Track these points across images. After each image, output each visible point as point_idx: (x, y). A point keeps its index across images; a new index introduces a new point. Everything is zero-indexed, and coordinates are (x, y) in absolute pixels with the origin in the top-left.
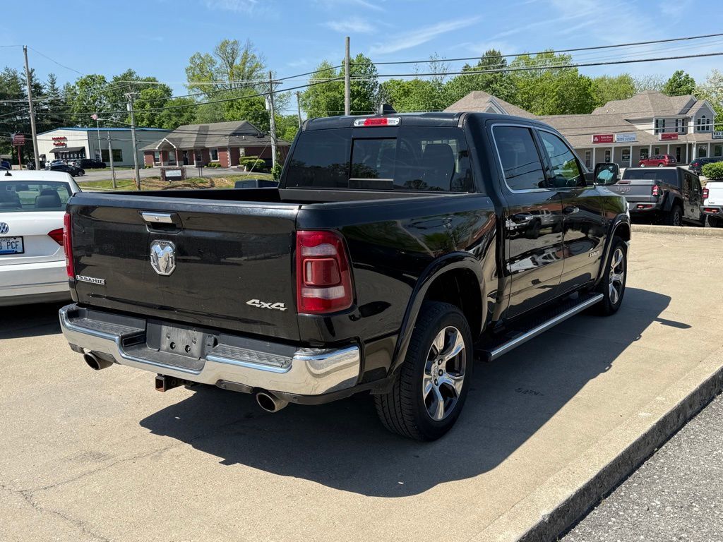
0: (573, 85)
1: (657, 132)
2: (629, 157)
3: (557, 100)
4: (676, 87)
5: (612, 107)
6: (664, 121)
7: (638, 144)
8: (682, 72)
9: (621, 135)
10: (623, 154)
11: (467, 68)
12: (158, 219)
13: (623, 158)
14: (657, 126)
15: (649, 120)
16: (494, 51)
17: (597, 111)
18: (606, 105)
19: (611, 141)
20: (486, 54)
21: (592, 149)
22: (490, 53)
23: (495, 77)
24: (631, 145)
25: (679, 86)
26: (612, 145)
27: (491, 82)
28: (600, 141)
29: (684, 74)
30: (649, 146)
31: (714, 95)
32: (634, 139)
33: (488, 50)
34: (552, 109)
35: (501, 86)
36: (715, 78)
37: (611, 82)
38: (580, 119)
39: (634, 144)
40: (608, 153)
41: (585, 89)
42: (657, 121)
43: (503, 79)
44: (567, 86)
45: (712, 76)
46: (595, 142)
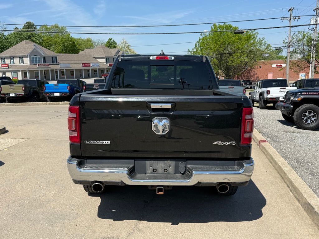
0: (69, 41)
1: (106, 63)
2: (97, 73)
3: (62, 47)
4: (110, 45)
5: (86, 52)
6: (109, 59)
7: (100, 68)
8: (112, 39)
9: (93, 64)
10: (95, 72)
11: (16, 29)
12: (161, 107)
13: (95, 73)
14: (106, 61)
15: (103, 58)
16: (30, 22)
17: (81, 53)
18: (85, 51)
19: (90, 66)
20: (26, 23)
21: (82, 69)
22: (28, 22)
23: (32, 34)
24: (98, 68)
25: (111, 45)
26: (90, 68)
27: (31, 37)
28: (85, 66)
29: (112, 40)
30: (104, 69)
31: (124, 49)
32: (98, 65)
33: (27, 21)
34: (60, 51)
35: (35, 38)
36: (124, 42)
37: (83, 41)
38: (74, 56)
39: (99, 68)
40: (88, 71)
41: (74, 43)
42: (106, 59)
43: (36, 35)
44: (66, 41)
45: (122, 41)
46: (83, 66)
